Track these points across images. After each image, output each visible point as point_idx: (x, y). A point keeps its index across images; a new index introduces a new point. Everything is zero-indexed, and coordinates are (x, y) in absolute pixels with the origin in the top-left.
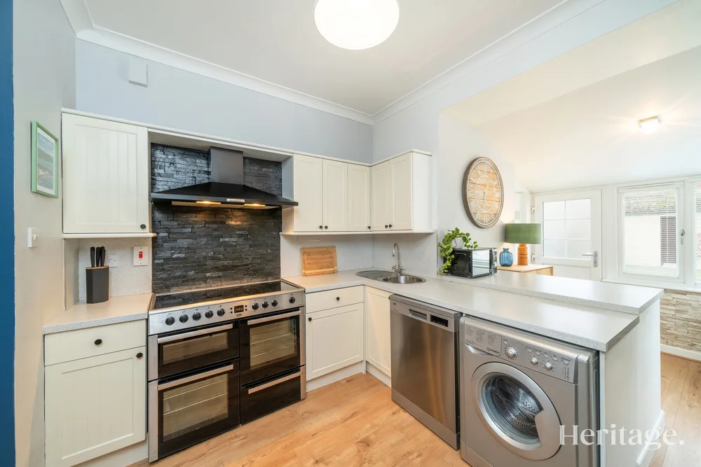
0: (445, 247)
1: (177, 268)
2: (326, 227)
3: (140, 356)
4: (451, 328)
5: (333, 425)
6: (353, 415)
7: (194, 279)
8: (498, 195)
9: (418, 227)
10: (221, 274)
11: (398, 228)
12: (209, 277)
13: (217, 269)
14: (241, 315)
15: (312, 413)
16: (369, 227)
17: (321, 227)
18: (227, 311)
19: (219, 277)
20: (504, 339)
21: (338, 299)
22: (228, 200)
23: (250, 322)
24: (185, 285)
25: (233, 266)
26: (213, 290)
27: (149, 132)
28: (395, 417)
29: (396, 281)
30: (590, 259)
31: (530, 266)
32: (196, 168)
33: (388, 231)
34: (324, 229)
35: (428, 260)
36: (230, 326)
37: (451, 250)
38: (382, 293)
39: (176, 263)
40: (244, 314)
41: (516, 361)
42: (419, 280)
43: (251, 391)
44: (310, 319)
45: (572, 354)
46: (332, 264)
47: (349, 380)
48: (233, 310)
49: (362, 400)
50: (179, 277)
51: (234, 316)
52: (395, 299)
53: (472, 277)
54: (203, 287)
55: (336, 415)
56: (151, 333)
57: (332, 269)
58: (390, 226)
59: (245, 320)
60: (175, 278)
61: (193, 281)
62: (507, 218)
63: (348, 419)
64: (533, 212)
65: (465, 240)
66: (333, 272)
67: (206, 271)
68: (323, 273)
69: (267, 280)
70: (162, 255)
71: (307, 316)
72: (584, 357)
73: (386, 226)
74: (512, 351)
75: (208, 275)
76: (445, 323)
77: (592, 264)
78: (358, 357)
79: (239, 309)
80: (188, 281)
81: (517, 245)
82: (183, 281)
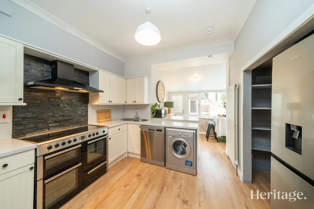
0: (154, 109)
1: (31, 123)
2: (111, 102)
3: (31, 169)
4: (163, 132)
5: (124, 175)
6: (130, 170)
7: (42, 128)
8: (164, 93)
9: (146, 102)
10: (57, 124)
11: (139, 102)
12: (51, 126)
13: (55, 122)
14: (84, 140)
15: (113, 175)
16: (126, 102)
17: (109, 102)
18: (78, 139)
19: (57, 126)
20: (178, 131)
21: (119, 129)
22: (75, 88)
23: (89, 143)
24: (36, 132)
25: (65, 120)
26: (54, 133)
27: (24, 47)
28: (144, 165)
29: (138, 121)
30: (182, 111)
31: (171, 114)
32: (44, 69)
33: (134, 103)
34: (110, 102)
35: (148, 113)
36: (80, 146)
37: (155, 110)
38: (136, 125)
39: (30, 120)
40: (85, 140)
41: (181, 136)
42: (146, 120)
43: (89, 173)
44: (110, 139)
45: (192, 131)
46: (110, 117)
47: (122, 160)
48: (80, 139)
49: (130, 165)
50: (32, 128)
51: (81, 141)
52: (142, 127)
53: (162, 118)
54: (48, 132)
55: (124, 172)
56: (38, 155)
57: (110, 119)
58: (135, 102)
59: (86, 142)
60: (29, 128)
61: (42, 129)
62: (165, 100)
63: (129, 171)
64: (169, 98)
65: (159, 106)
66: (111, 120)
67: (50, 123)
68: (107, 121)
69: (82, 126)
70: (19, 116)
71: (109, 138)
72: (195, 132)
73: (134, 102)
74: (180, 134)
75: (50, 125)
76: (161, 131)
77: (182, 113)
78: (125, 151)
79: (83, 137)
80: (37, 129)
81: (168, 108)
82: (34, 130)
